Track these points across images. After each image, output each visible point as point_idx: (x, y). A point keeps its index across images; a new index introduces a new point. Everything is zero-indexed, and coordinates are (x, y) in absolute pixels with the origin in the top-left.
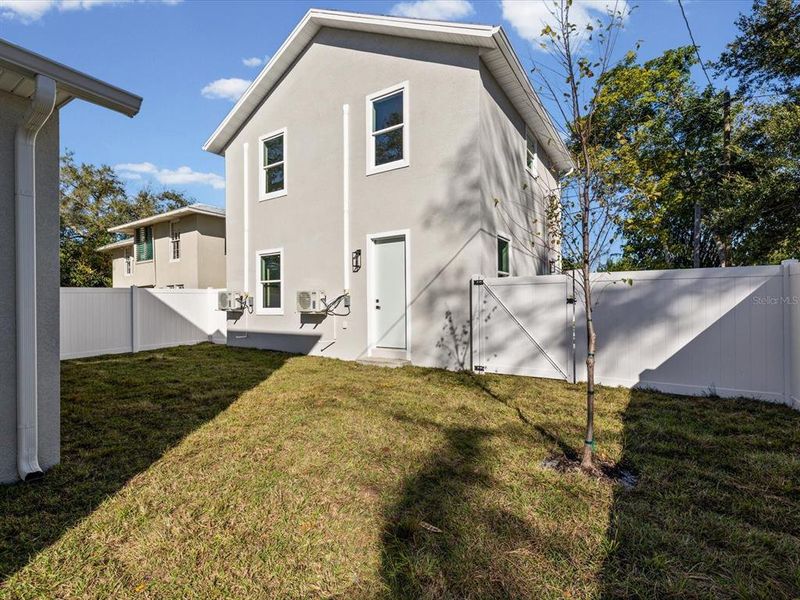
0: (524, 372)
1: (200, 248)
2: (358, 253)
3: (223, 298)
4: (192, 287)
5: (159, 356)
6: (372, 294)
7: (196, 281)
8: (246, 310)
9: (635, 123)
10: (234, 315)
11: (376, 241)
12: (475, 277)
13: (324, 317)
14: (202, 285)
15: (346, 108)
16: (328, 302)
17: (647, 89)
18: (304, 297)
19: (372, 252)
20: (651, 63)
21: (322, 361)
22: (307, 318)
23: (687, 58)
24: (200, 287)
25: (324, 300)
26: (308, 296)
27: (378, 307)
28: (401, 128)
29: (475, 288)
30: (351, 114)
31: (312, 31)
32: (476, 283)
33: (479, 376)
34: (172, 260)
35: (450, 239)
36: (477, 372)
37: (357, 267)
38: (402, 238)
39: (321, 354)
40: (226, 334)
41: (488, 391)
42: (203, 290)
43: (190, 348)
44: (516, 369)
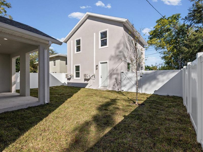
0: (129, 91)
1: (60, 64)
2: (97, 66)
3: (67, 75)
4: (58, 73)
5: (54, 88)
6: (100, 74)
7: (59, 71)
8: (72, 78)
9: (165, 32)
10: (69, 79)
11: (101, 63)
12: (122, 71)
13: (89, 79)
14: (61, 72)
15: (95, 34)
16: (90, 76)
17: (168, 24)
18: (85, 75)
19: (100, 66)
20: (169, 18)
21: (89, 89)
22: (86, 80)
23: (178, 17)
24: (60, 73)
25: (89, 76)
26: (86, 75)
27: (101, 78)
28: (107, 39)
29: (122, 73)
30: (96, 35)
31: (87, 17)
32: (122, 72)
33: (123, 92)
34: (53, 66)
35: (115, 63)
36: (122, 91)
37: (97, 69)
38: (106, 63)
39: (89, 88)
40: (67, 83)
41: (123, 94)
42: (62, 74)
43: (59, 86)
44: (128, 90)
